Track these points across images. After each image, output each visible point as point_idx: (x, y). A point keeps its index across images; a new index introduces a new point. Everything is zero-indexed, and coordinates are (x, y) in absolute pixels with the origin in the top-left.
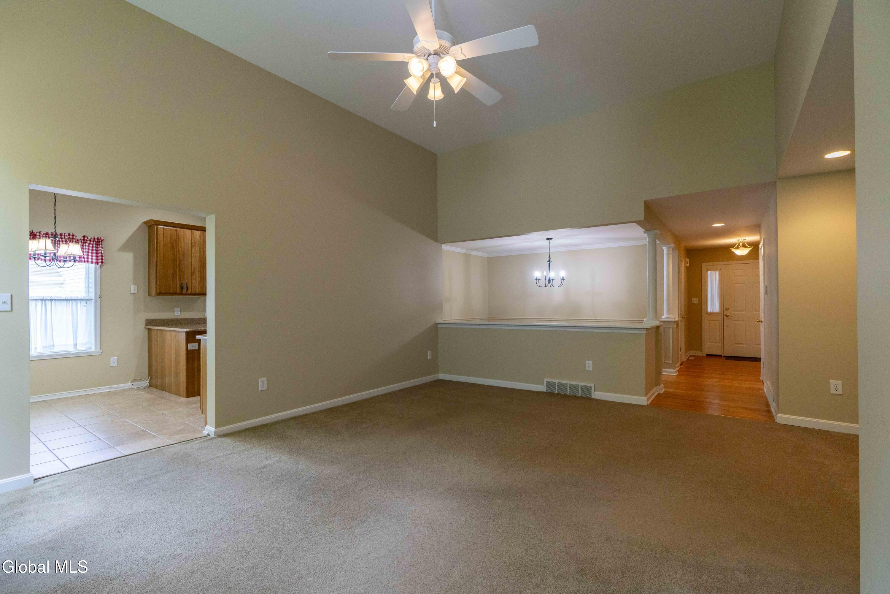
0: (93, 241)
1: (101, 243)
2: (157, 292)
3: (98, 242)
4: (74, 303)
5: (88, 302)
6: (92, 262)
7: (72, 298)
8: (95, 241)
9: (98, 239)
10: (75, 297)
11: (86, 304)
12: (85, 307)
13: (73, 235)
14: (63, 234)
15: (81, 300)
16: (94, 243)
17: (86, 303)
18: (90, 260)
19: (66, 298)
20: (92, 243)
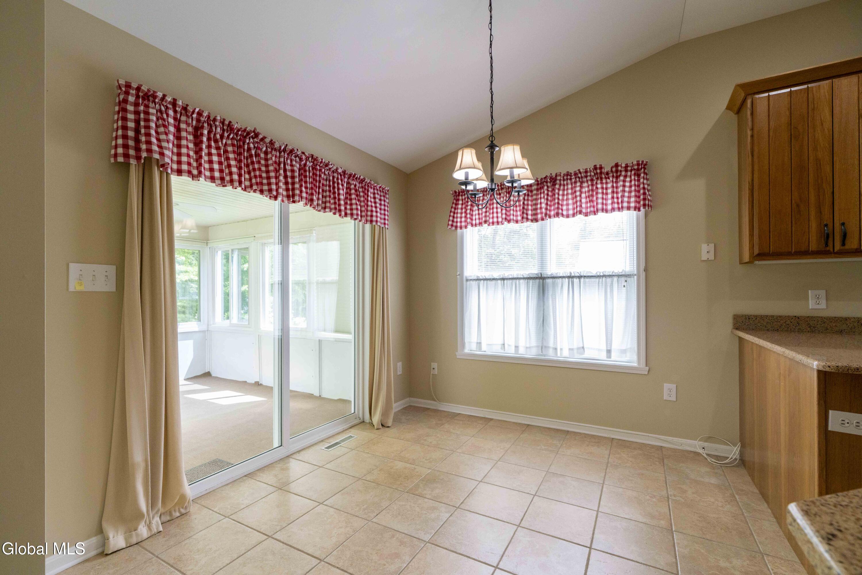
0: (631, 171)
1: (643, 170)
2: (754, 253)
3: (638, 170)
4: (609, 280)
5: (628, 279)
6: (629, 208)
7: (606, 274)
8: (634, 169)
9: (638, 164)
10: (610, 272)
11: (625, 284)
12: (624, 288)
13: (601, 168)
14: (588, 170)
15: (619, 276)
16: (633, 172)
17: (626, 281)
18: (625, 205)
19: (598, 274)
20: (629, 173)
